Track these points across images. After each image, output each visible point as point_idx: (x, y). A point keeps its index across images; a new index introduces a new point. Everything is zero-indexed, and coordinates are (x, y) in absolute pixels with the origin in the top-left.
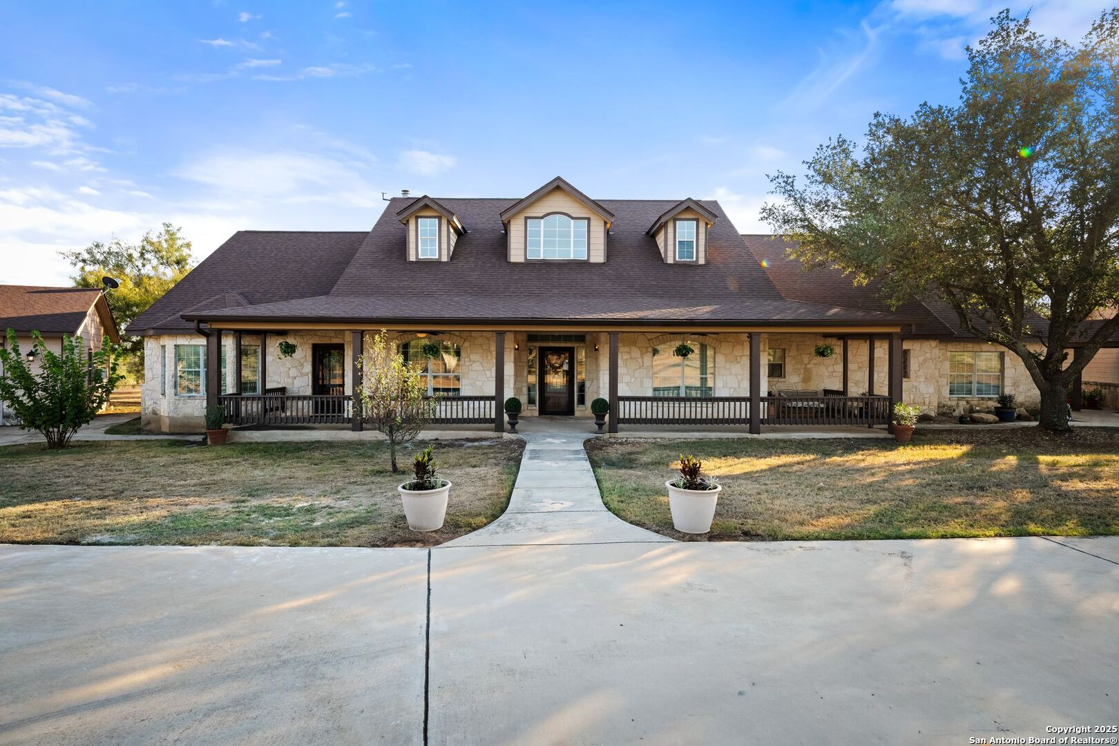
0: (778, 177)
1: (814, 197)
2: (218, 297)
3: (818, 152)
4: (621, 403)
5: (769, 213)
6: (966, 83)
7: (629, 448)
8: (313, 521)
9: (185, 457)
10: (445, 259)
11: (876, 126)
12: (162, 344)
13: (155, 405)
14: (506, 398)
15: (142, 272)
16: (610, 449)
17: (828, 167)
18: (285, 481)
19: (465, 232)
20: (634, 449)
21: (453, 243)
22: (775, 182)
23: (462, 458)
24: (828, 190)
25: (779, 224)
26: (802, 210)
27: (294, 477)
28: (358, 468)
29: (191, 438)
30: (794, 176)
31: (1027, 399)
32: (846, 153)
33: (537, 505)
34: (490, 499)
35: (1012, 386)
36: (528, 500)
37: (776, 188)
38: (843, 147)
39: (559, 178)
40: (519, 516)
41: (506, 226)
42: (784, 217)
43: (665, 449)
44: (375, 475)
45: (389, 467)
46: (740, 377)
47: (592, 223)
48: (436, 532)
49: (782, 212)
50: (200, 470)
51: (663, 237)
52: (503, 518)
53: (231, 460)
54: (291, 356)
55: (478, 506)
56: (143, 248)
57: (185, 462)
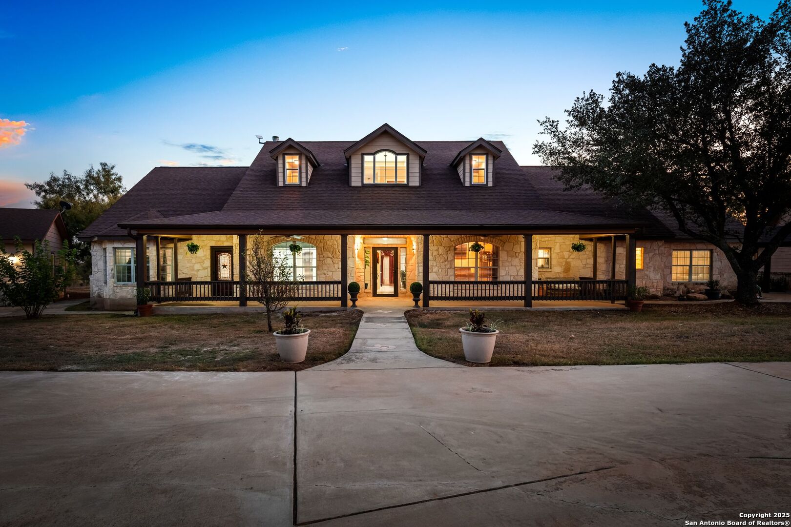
0: (546, 122)
1: (573, 136)
2: (142, 213)
3: (576, 103)
4: (432, 285)
5: (539, 148)
6: (686, 50)
7: (437, 316)
8: (215, 358)
9: (123, 323)
10: (304, 184)
11: (618, 82)
12: (103, 247)
13: (100, 291)
14: (349, 282)
15: (87, 199)
16: (423, 317)
17: (583, 114)
18: (195, 336)
19: (319, 165)
20: (441, 317)
21: (310, 173)
22: (543, 125)
23: (318, 323)
24: (582, 131)
25: (546, 156)
26: (563, 146)
27: (200, 334)
28: (245, 329)
29: (127, 313)
30: (558, 121)
31: (730, 284)
32: (596, 102)
33: (371, 348)
34: (337, 345)
35: (719, 274)
36: (364, 345)
37: (544, 130)
38: (594, 99)
39: (386, 125)
40: (358, 354)
41: (348, 160)
42: (550, 152)
43: (463, 317)
44: (257, 333)
45: (267, 328)
46: (518, 268)
47: (411, 157)
48: (300, 363)
49: (549, 148)
50: (135, 331)
51: (462, 167)
52: (346, 355)
53: (155, 325)
54: (196, 253)
55: (329, 348)
56: (87, 181)
57: (123, 326)
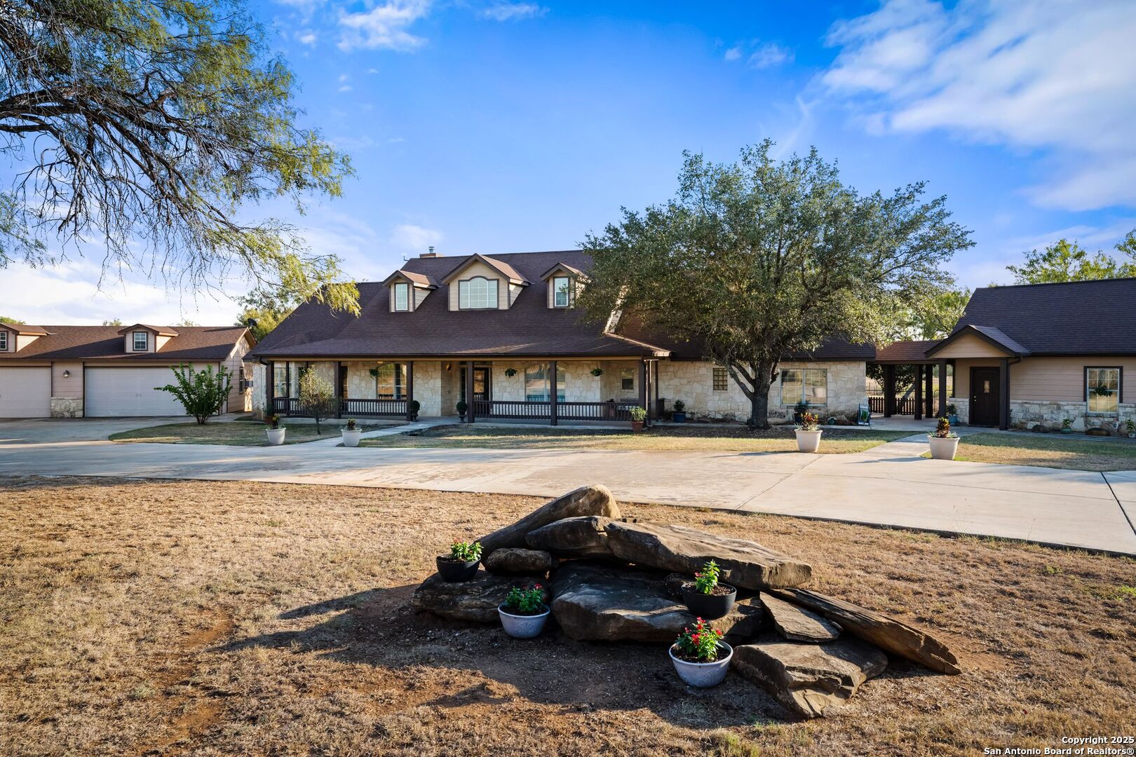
10: (411, 310)
19: (437, 288)
35: (834, 397)
39: (475, 253)
41: (447, 286)
46: (581, 389)
47: (501, 282)
